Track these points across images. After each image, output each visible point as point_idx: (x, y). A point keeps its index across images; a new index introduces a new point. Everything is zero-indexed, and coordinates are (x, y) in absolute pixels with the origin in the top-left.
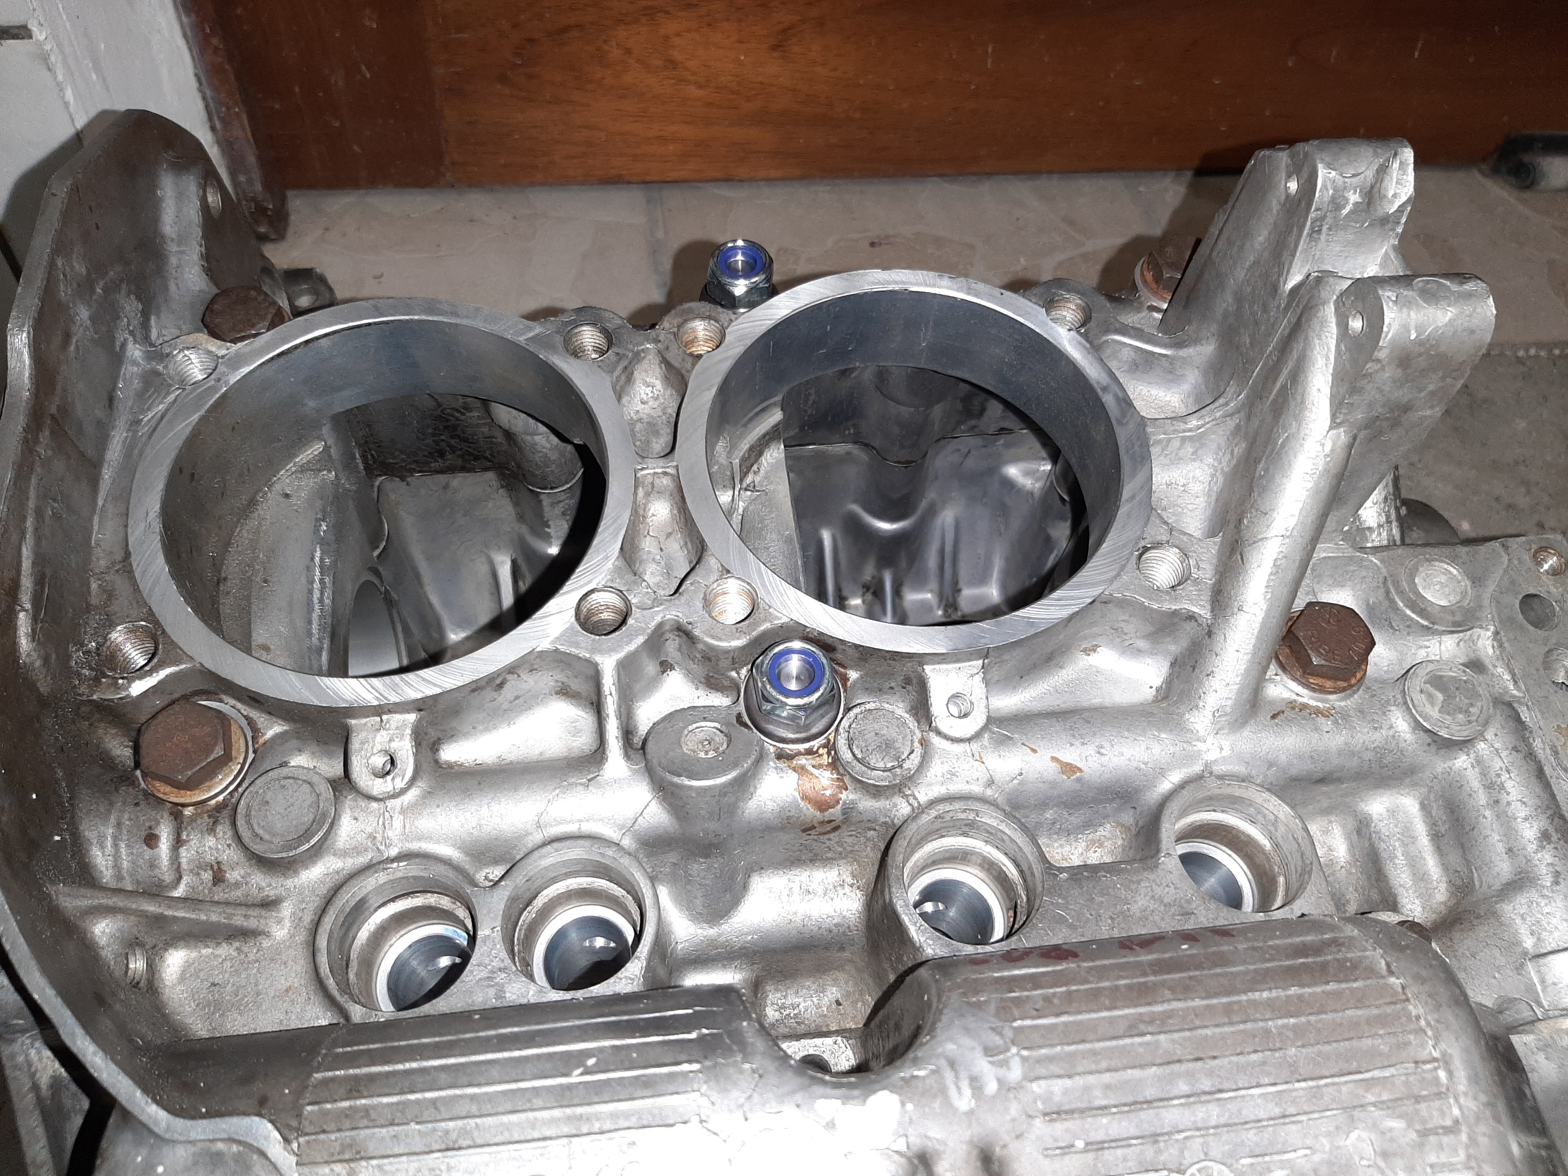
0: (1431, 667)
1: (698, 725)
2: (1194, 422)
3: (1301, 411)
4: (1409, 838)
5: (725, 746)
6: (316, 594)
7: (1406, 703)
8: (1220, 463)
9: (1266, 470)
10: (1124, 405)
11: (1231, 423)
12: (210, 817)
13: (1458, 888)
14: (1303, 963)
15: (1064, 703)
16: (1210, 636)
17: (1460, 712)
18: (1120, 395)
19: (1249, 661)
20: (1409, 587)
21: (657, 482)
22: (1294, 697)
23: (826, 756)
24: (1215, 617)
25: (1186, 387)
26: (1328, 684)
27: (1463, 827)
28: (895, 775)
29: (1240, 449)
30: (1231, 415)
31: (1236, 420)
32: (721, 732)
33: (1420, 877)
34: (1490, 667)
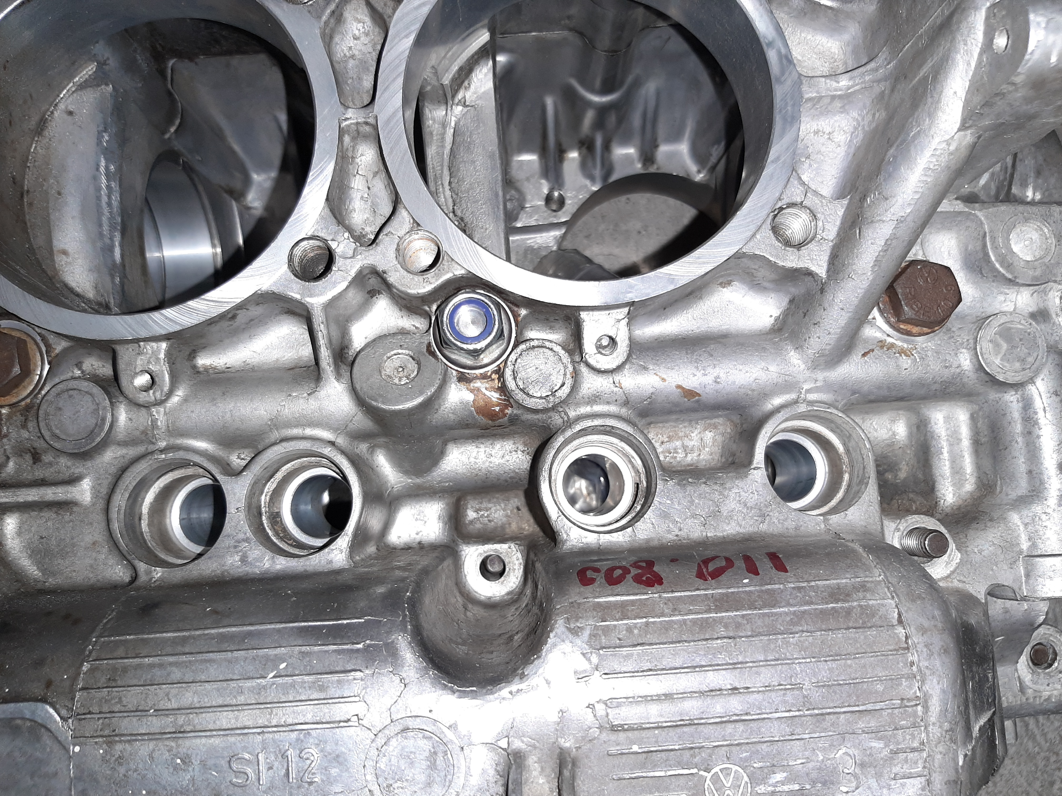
0: (1003, 319)
1: (395, 352)
2: (844, 82)
3: (936, 109)
4: (955, 438)
5: (415, 373)
6: (105, 199)
7: (976, 349)
8: (863, 120)
9: (895, 157)
10: (785, 61)
11: (878, 89)
12: (22, 415)
13: (984, 485)
14: (833, 608)
15: (698, 328)
16: (822, 293)
17: (1018, 361)
18: (783, 51)
19: (849, 318)
20: (1003, 243)
21: (361, 129)
22: (884, 337)
23: (496, 381)
24: (829, 277)
25: (847, 37)
26: (915, 330)
27: (998, 445)
28: (548, 402)
29: (881, 115)
30: (879, 81)
31: (882, 86)
32: (413, 359)
33: (957, 471)
34: (1054, 316)
